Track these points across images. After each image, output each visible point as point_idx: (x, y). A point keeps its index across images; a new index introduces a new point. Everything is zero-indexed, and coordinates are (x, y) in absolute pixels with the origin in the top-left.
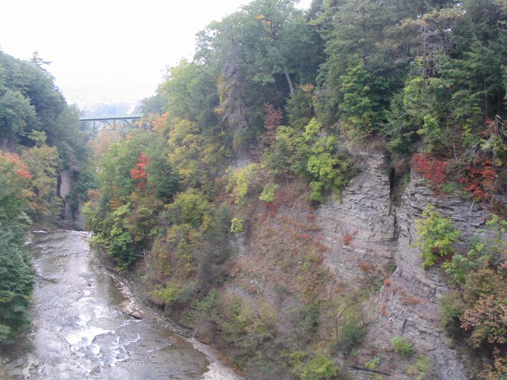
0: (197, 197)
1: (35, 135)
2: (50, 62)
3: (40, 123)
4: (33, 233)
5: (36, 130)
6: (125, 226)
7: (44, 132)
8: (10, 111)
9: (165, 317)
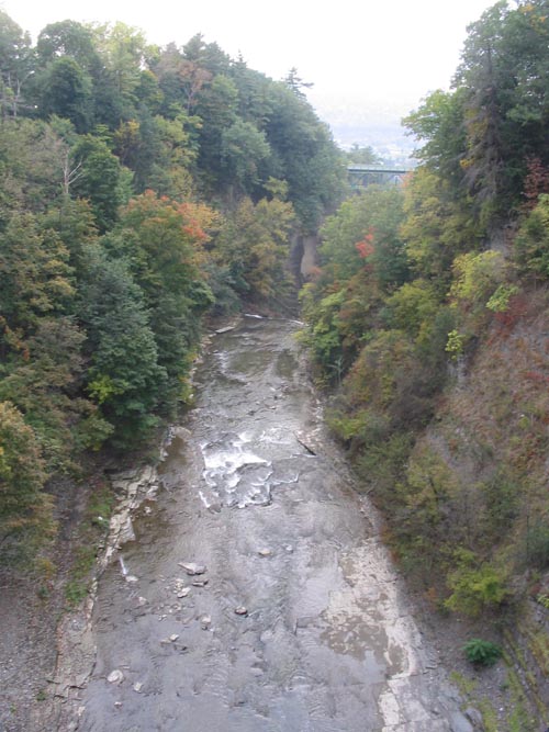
0: (424, 292)
1: (274, 185)
2: (312, 84)
3: (281, 168)
4: (243, 317)
5: (274, 177)
6: (334, 323)
7: (285, 181)
8: (236, 148)
9: (347, 459)
